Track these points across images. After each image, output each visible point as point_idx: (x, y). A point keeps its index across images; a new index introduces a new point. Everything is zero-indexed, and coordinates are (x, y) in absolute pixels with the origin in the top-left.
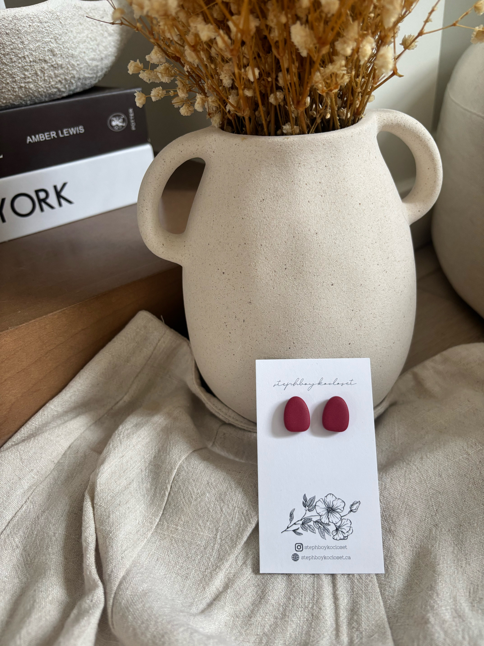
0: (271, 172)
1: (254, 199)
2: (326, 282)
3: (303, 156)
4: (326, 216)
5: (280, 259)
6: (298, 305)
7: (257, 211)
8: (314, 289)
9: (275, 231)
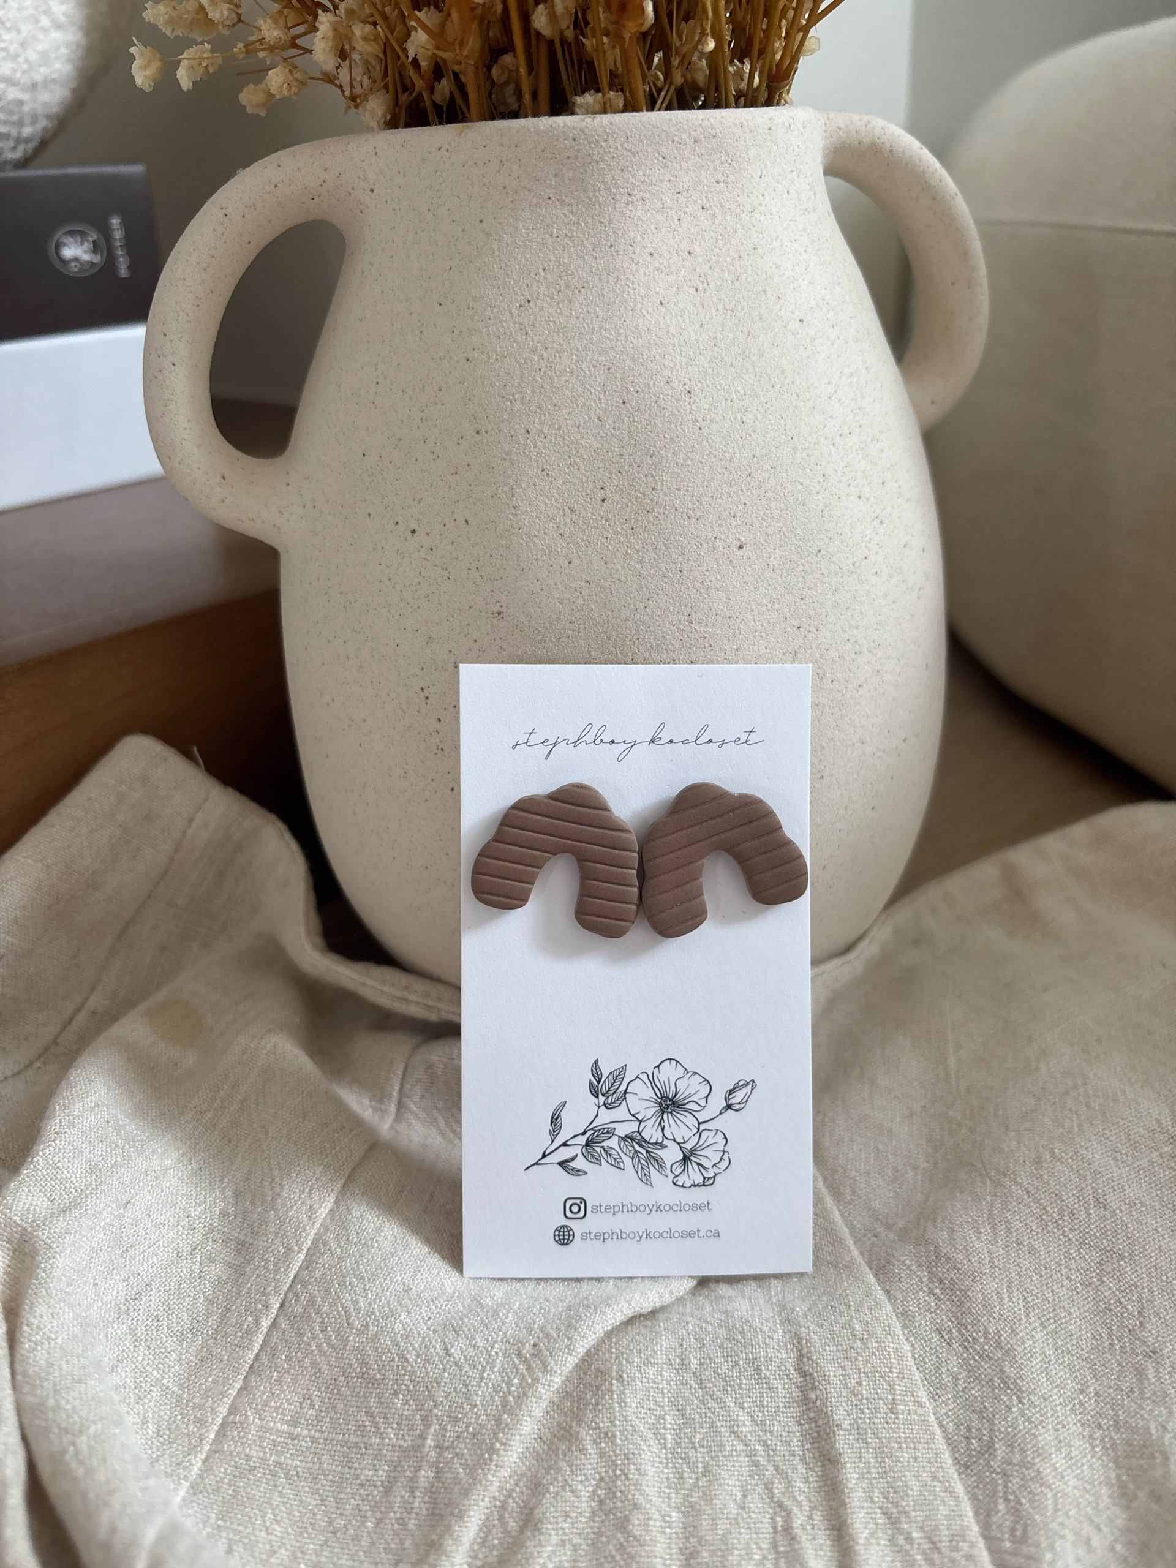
0: (548, 220)
1: (501, 302)
2: (723, 537)
3: (641, 173)
4: (712, 344)
5: (586, 471)
6: (643, 611)
7: (511, 334)
8: (688, 559)
9: (567, 388)
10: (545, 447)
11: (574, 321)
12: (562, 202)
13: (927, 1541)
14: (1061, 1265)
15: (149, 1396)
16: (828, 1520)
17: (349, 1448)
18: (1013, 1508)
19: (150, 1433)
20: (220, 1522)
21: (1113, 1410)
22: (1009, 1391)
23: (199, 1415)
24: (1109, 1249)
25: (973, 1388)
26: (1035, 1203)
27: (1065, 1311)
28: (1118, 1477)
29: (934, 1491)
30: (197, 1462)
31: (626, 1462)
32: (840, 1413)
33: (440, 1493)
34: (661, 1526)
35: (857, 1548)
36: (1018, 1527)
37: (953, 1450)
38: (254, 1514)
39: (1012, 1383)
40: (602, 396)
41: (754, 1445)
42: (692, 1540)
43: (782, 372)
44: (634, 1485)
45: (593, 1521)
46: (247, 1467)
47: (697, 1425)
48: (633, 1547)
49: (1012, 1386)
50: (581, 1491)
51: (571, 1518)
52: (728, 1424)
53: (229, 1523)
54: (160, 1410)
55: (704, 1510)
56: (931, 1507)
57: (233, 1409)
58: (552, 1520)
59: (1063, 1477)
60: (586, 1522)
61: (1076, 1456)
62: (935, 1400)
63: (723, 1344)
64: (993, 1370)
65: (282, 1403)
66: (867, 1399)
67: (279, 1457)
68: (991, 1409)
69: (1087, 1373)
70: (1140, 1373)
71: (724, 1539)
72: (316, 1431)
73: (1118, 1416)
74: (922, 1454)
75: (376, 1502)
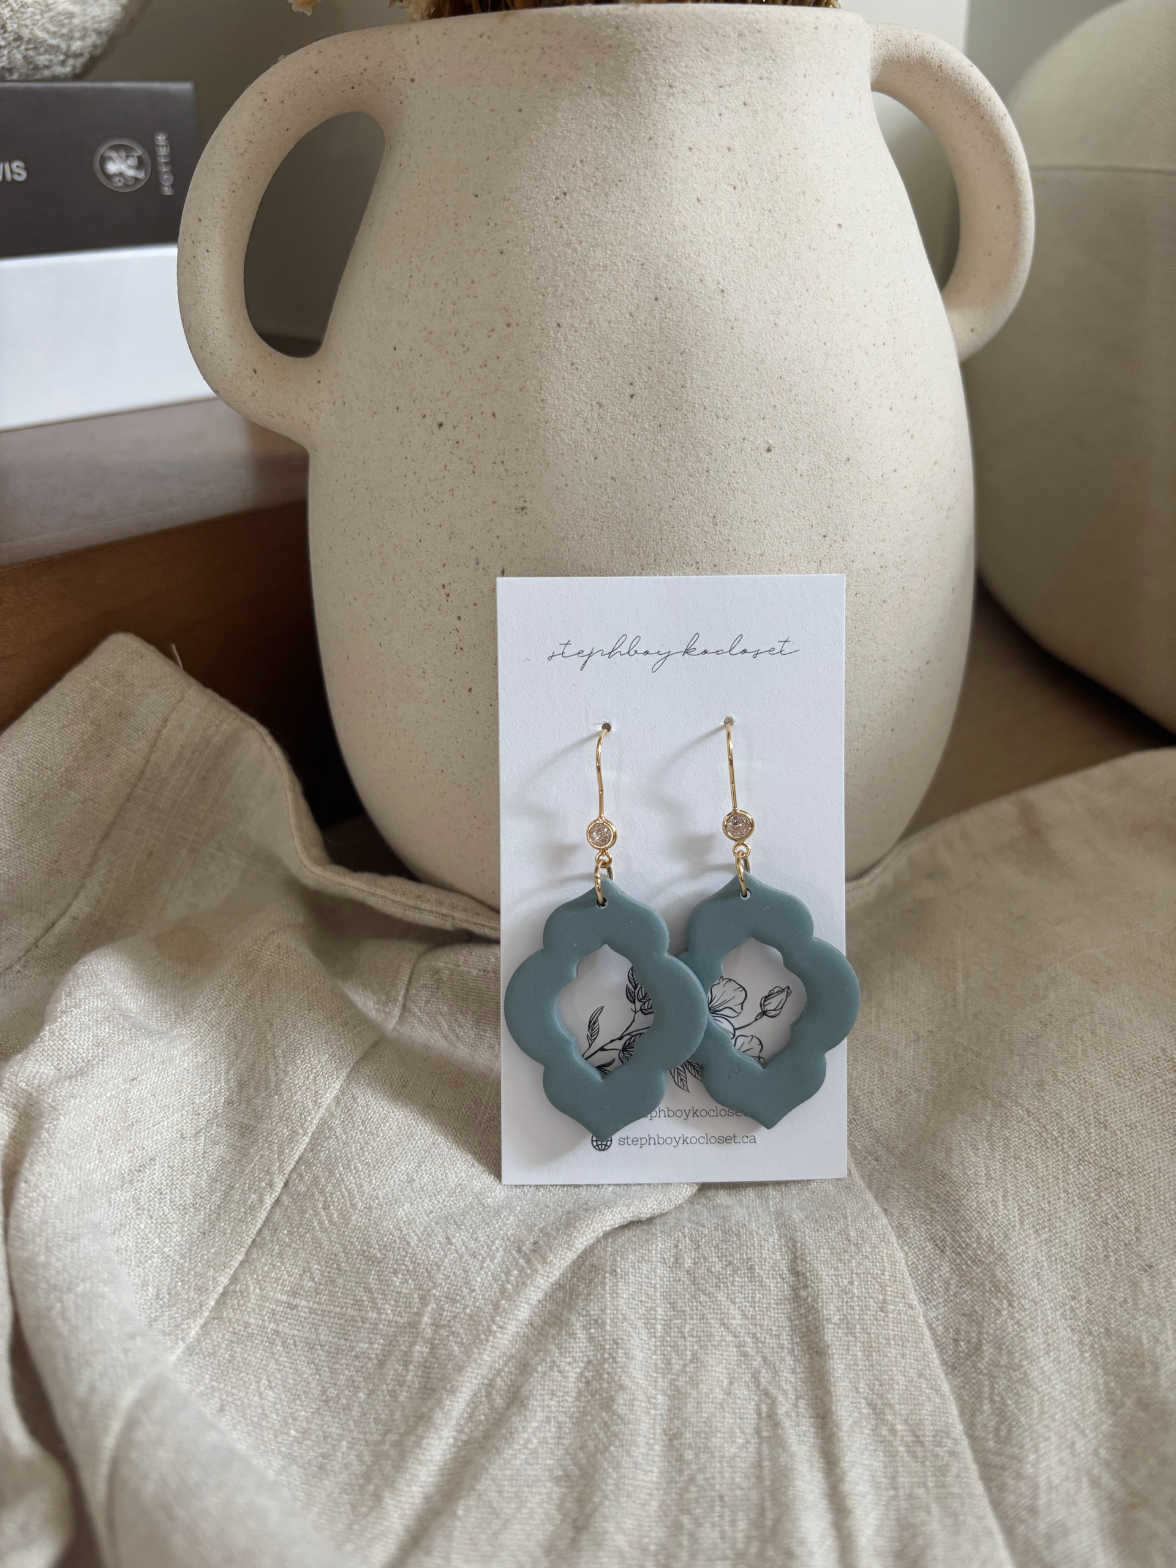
0: (588, 111)
1: (537, 193)
2: (751, 439)
3: (683, 64)
4: (748, 244)
5: (615, 366)
6: (667, 511)
7: (546, 227)
8: (716, 459)
9: (600, 282)
10: (575, 341)
11: (609, 215)
12: (603, 93)
13: (910, 1434)
14: (1058, 1179)
15: (150, 1262)
16: (813, 1409)
17: (346, 1321)
18: (998, 1408)
19: (150, 1295)
20: (214, 1383)
21: (1105, 1318)
22: (999, 1295)
23: (200, 1283)
24: (1108, 1166)
25: (964, 1293)
26: (1035, 1122)
27: (1061, 1221)
28: (1106, 1384)
29: (920, 1387)
30: (195, 1326)
31: (615, 1346)
32: (831, 1309)
33: (433, 1368)
34: (646, 1407)
35: (841, 1434)
36: (1003, 1427)
37: (941, 1351)
38: (249, 1379)
39: (1003, 1287)
40: (635, 292)
41: (744, 1337)
42: (676, 1422)
43: (818, 277)
44: (621, 1367)
45: (580, 1401)
46: (245, 1334)
47: (688, 1317)
48: (617, 1425)
49: (1003, 1290)
50: (569, 1371)
51: (558, 1397)
52: (719, 1316)
53: (222, 1385)
54: (160, 1275)
55: (690, 1394)
56: (915, 1402)
57: (234, 1279)
58: (538, 1397)
59: (1050, 1380)
60: (573, 1402)
61: (1065, 1360)
62: (926, 1304)
63: (717, 1245)
64: (985, 1274)
65: (282, 1275)
66: (858, 1297)
67: (278, 1325)
68: (981, 1313)
69: (1081, 1281)
70: (1135, 1285)
71: (708, 1422)
72: (314, 1302)
73: (1110, 1324)
74: (910, 1351)
75: (369, 1373)
